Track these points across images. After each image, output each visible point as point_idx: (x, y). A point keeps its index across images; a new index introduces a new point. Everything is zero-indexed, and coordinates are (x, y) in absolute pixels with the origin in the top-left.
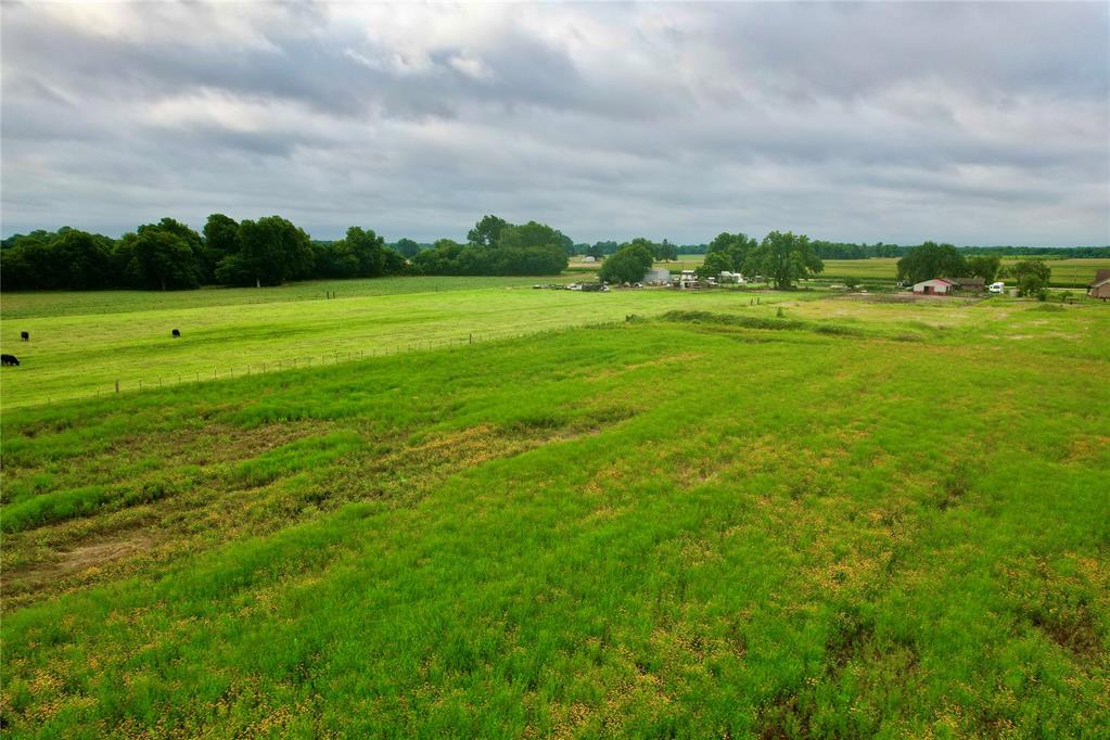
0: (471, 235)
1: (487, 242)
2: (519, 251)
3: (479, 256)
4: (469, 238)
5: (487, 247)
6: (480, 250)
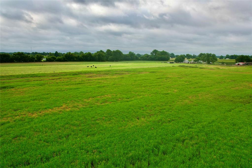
0: (151, 53)
1: (154, 54)
2: (160, 56)
5: (154, 55)
6: (153, 56)
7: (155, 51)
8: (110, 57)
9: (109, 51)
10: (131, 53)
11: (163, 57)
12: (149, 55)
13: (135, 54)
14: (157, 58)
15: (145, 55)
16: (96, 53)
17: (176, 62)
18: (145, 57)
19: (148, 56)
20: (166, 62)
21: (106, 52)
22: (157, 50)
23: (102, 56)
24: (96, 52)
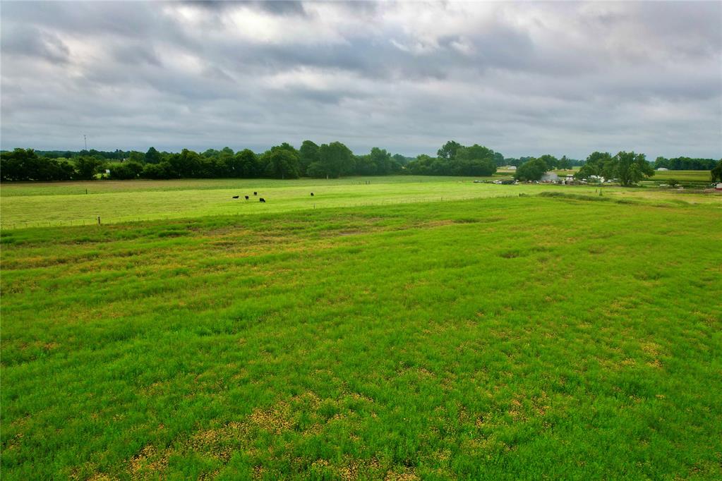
1: (449, 156)
2: (467, 162)
3: (444, 164)
4: (438, 154)
5: (449, 159)
6: (444, 161)
7: (452, 147)
8: (313, 165)
9: (308, 146)
10: (379, 151)
11: (477, 164)
12: (434, 159)
13: (389, 155)
14: (459, 167)
15: (419, 158)
16: (268, 153)
17: (520, 181)
18: (422, 164)
19: (429, 161)
20: (489, 179)
21: (299, 149)
22: (457, 142)
23: (289, 163)
24: (270, 149)
